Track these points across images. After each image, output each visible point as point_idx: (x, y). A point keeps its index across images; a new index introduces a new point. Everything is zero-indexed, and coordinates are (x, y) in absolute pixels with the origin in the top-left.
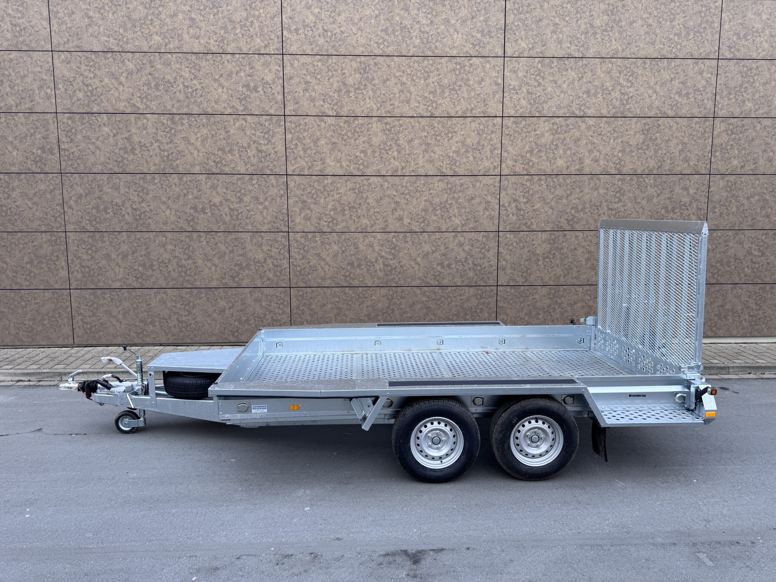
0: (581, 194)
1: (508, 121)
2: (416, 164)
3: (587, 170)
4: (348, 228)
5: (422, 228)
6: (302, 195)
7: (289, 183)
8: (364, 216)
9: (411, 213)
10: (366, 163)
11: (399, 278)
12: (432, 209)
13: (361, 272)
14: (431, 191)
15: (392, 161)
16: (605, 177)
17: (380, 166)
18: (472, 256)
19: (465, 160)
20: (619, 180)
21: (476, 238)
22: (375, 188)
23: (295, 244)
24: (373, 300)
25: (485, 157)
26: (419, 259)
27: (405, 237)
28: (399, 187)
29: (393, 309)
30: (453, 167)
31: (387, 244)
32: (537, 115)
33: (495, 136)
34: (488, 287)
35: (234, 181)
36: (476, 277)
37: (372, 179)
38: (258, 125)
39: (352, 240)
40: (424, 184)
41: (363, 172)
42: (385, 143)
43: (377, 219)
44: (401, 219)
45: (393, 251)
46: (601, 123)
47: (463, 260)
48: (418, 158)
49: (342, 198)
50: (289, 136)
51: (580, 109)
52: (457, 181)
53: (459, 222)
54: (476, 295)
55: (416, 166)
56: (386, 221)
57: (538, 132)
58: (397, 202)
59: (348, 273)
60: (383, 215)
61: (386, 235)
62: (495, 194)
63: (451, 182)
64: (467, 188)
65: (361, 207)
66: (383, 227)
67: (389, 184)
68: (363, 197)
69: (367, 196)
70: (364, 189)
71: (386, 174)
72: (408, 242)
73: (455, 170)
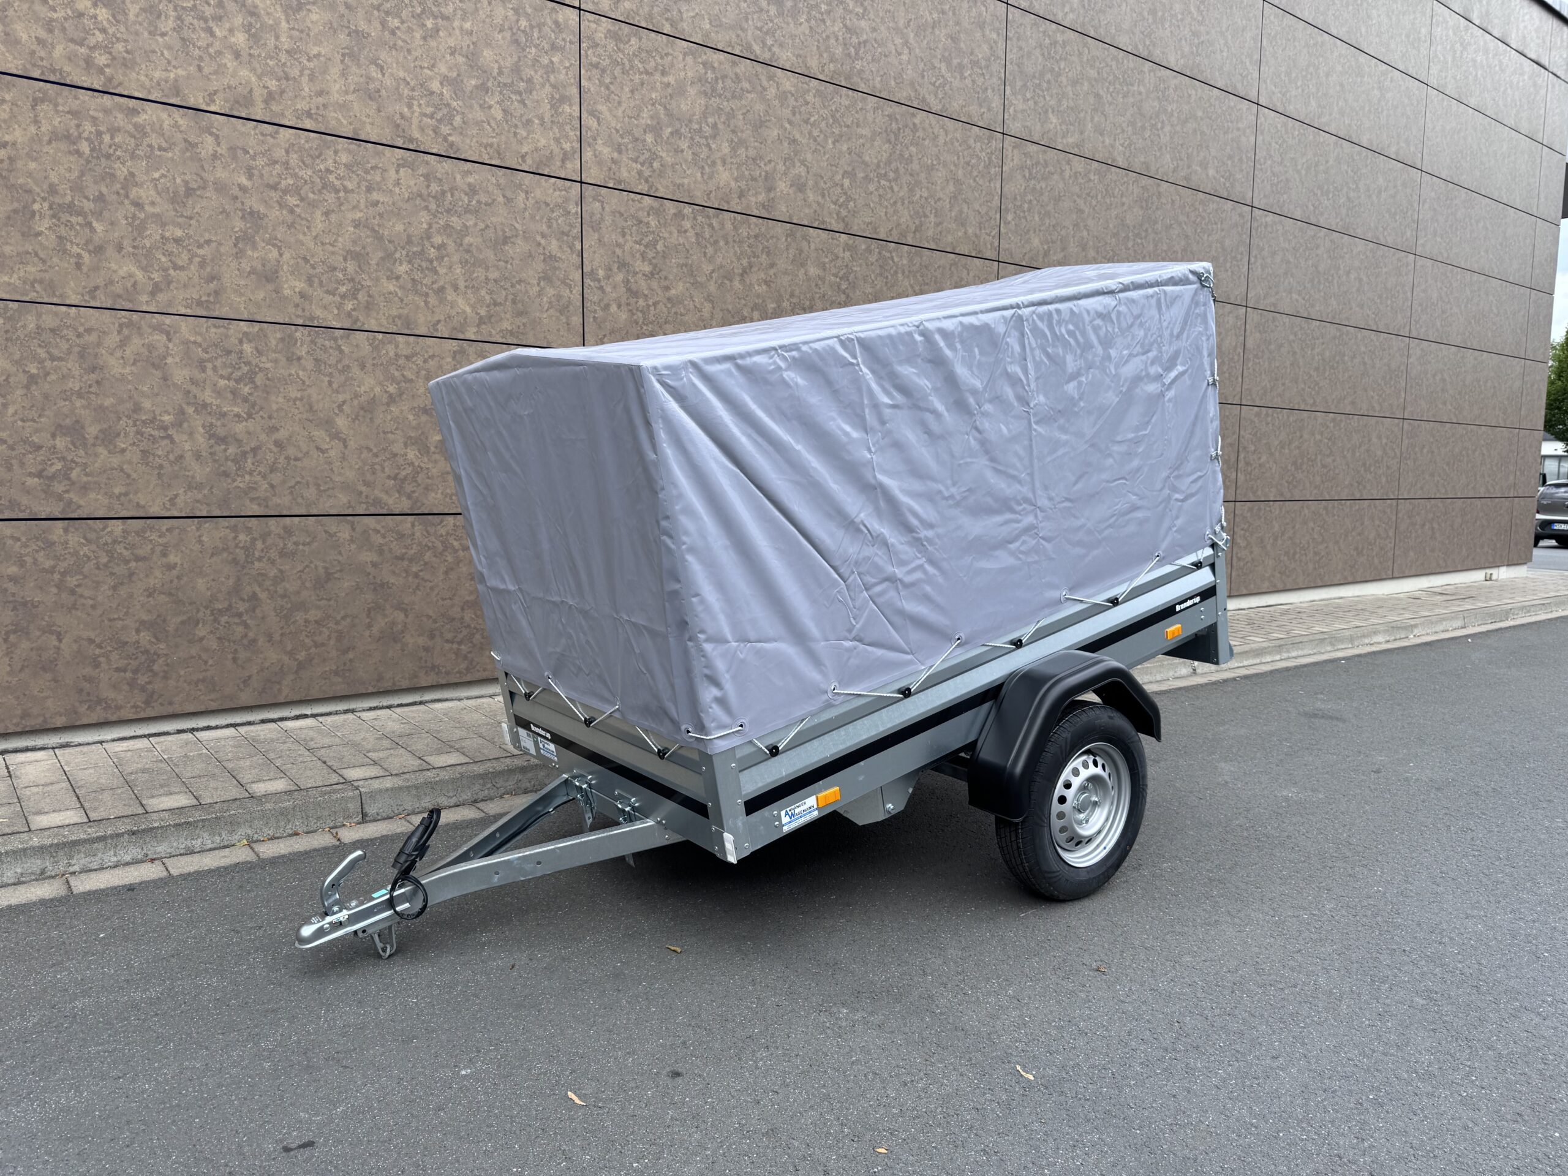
0: (772, 272)
1: (593, 26)
2: (320, 93)
3: (782, 211)
4: (51, 286)
5: (349, 315)
8: (120, 248)
9: (305, 259)
10: (120, 47)
11: (272, 486)
12: (380, 254)
13: (115, 461)
14: (375, 196)
15: (228, 60)
16: (818, 236)
17: (180, 72)
19: (479, 115)
20: (847, 247)
22: (160, 149)
24: (170, 567)
25: (537, 116)
26: (341, 422)
27: (289, 341)
28: (260, 162)
29: (254, 597)
30: (444, 129)
31: (218, 363)
32: (667, 29)
33: (561, 62)
37: (150, 114)
39: (71, 334)
40: (348, 167)
41: (110, 80)
43: (176, 267)
44: (269, 276)
45: (246, 390)
46: (809, 91)
48: (325, 71)
49: (19, 164)
51: (764, 42)
52: (458, 177)
56: (212, 278)
57: (671, 79)
58: (252, 213)
59: (59, 466)
60: (201, 252)
61: (215, 326)
62: (568, 236)
63: (439, 175)
64: (486, 204)
65: (106, 214)
66: (204, 298)
67: (219, 144)
68: (113, 176)
69: (132, 175)
70: (118, 146)
71: (208, 105)
72: (299, 359)
73: (450, 138)
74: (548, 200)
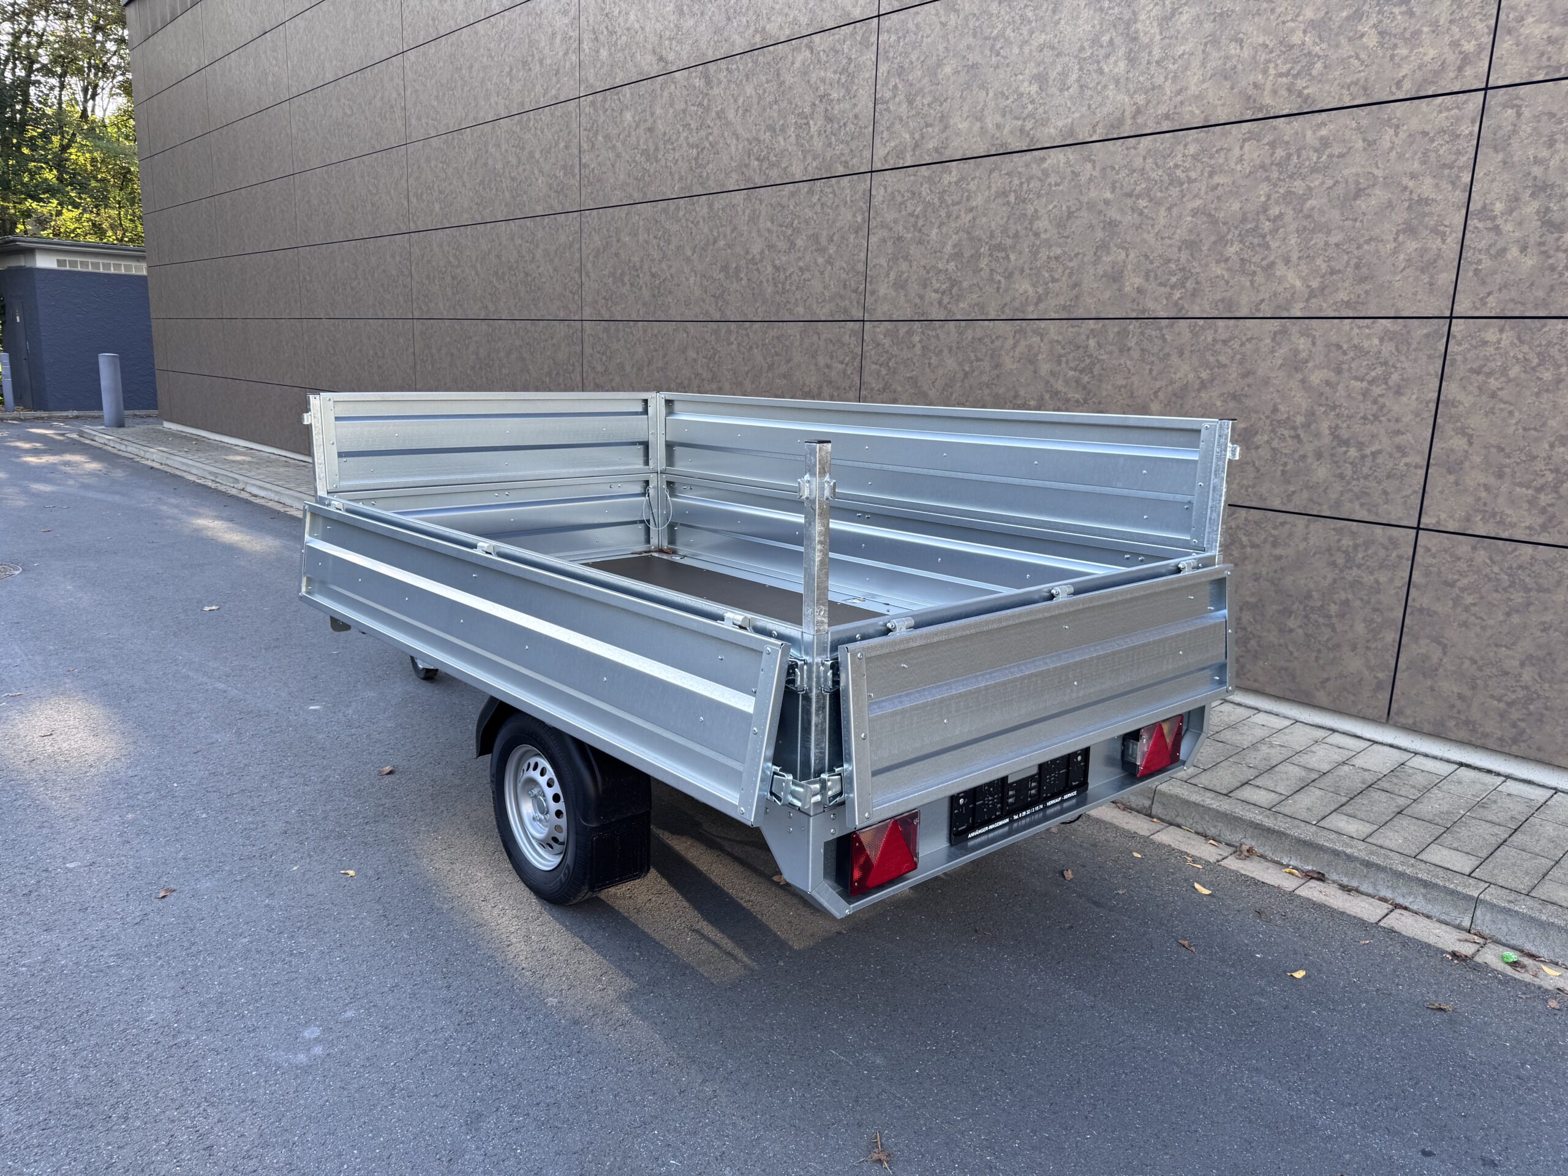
2: (1179, 92)
4: (982, 307)
5: (1176, 304)
6: (896, 221)
7: (873, 192)
8: (1022, 271)
9: (1146, 256)
10: (1041, 110)
12: (1213, 238)
14: (1217, 179)
15: (1111, 92)
17: (1077, 115)
18: (1334, 408)
19: (1346, 50)
21: (1356, 342)
22: (1057, 184)
23: (873, 353)
25: (1429, 23)
27: (1123, 334)
28: (1122, 174)
30: (1300, 83)
31: (1070, 357)
34: (1378, 529)
35: (784, 201)
36: (1338, 487)
37: (1054, 157)
38: (832, 54)
39: (989, 342)
40: (1195, 157)
41: (1032, 140)
42: (1095, 41)
43: (1054, 280)
44: (1115, 277)
45: (1086, 379)
47: (1300, 419)
48: (1186, 69)
49: (977, 222)
50: (883, 68)
53: (1298, 284)
54: (1329, 550)
55: (1179, 98)
58: (1110, 223)
60: (1071, 264)
61: (1073, 327)
62: (1451, 168)
63: (1286, 138)
64: (1341, 156)
65: (1018, 247)
66: (1068, 303)
67: (1094, 168)
68: (1025, 215)
69: (1036, 211)
70: (1030, 191)
71: (1091, 136)
72: (1129, 349)
73: (1306, 92)
74: (1428, 128)
